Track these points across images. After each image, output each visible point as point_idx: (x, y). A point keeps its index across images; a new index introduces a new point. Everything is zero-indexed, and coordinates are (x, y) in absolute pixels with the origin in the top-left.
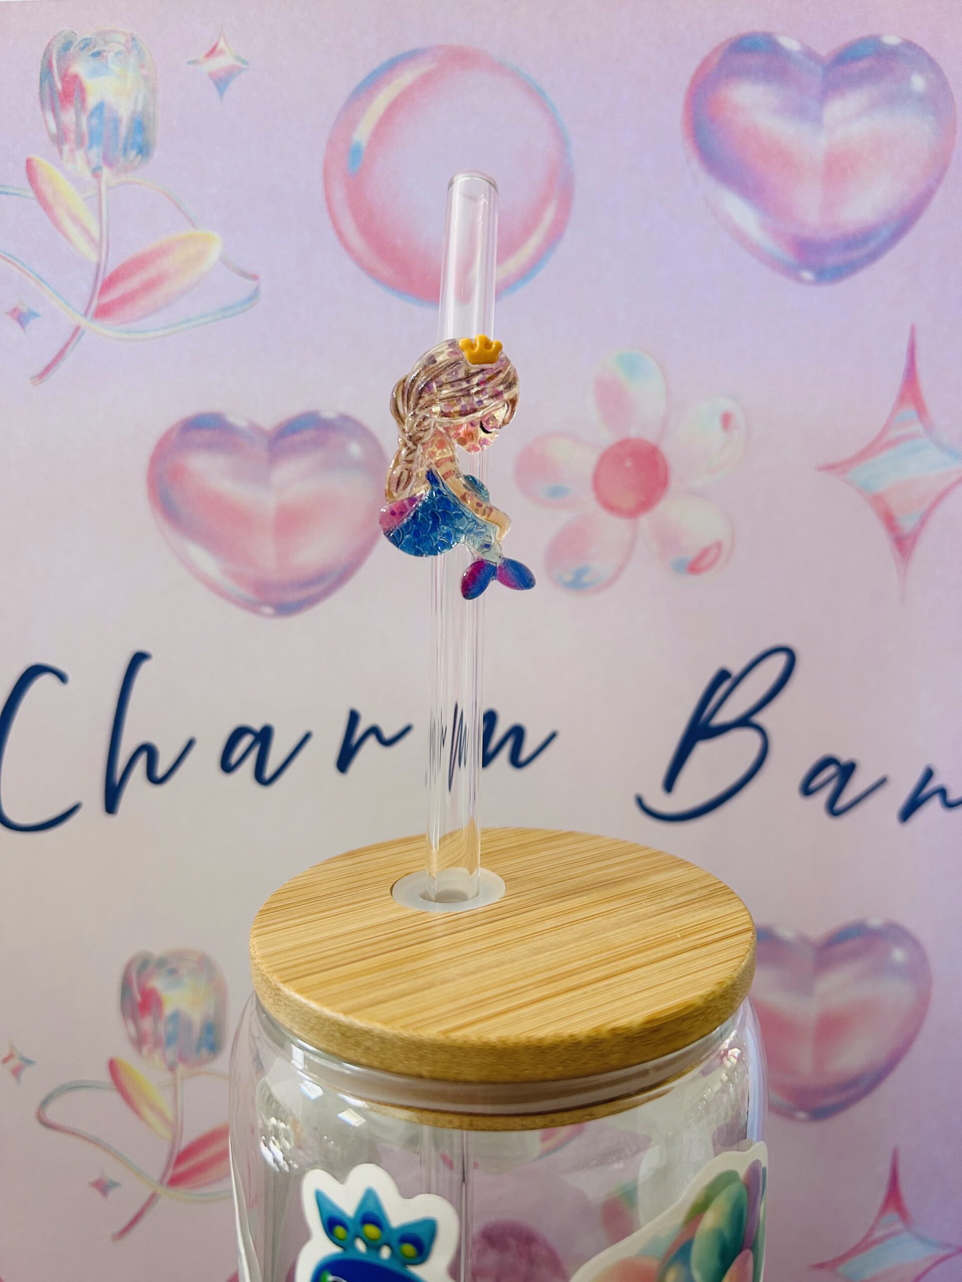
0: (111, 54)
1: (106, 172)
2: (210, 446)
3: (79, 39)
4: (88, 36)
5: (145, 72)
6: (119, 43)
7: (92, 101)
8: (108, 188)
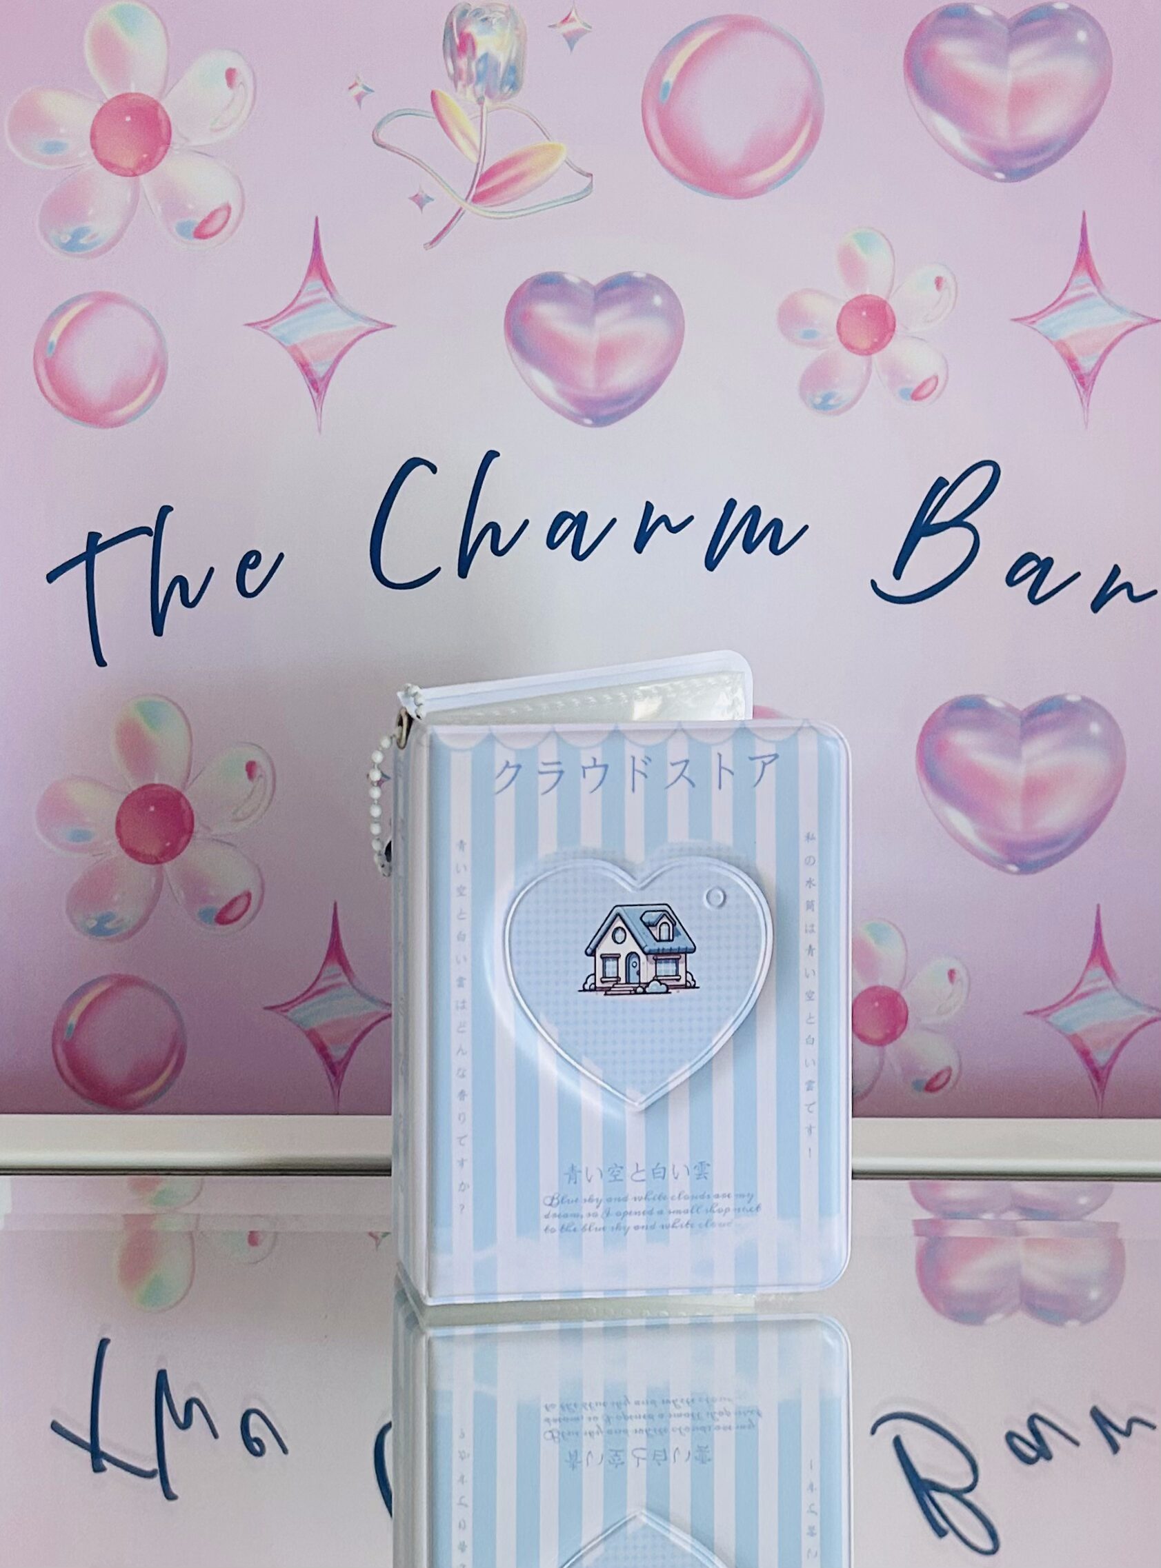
0: (494, 21)
1: (487, 102)
2: (548, 298)
3: (473, 9)
4: (478, 7)
5: (517, 32)
6: (500, 12)
7: (480, 52)
8: (487, 112)
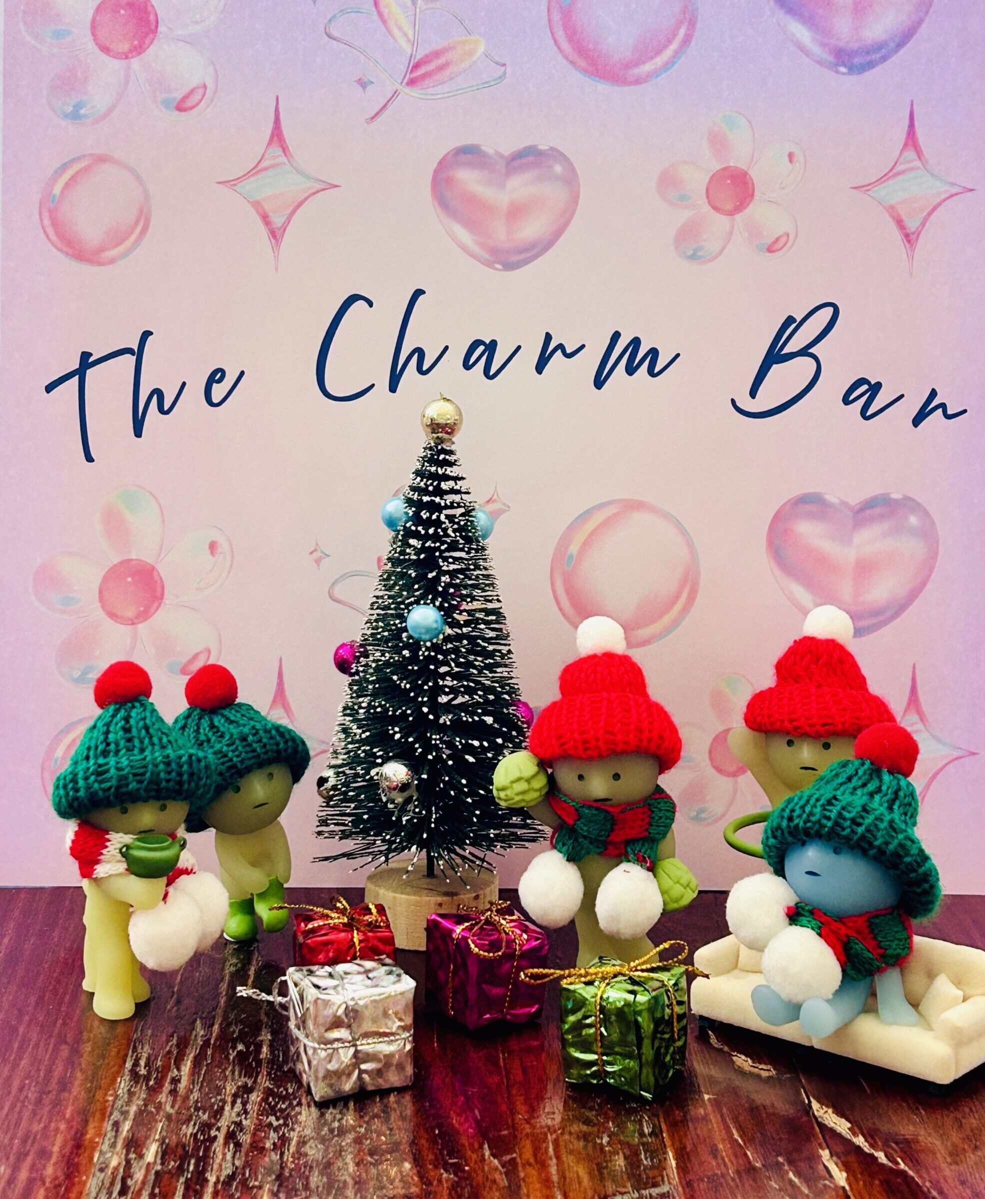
1: (420, 2)
2: (470, 165)
8: (420, 12)
